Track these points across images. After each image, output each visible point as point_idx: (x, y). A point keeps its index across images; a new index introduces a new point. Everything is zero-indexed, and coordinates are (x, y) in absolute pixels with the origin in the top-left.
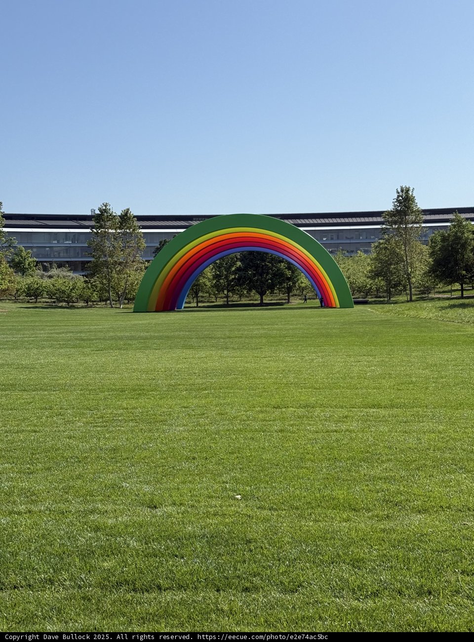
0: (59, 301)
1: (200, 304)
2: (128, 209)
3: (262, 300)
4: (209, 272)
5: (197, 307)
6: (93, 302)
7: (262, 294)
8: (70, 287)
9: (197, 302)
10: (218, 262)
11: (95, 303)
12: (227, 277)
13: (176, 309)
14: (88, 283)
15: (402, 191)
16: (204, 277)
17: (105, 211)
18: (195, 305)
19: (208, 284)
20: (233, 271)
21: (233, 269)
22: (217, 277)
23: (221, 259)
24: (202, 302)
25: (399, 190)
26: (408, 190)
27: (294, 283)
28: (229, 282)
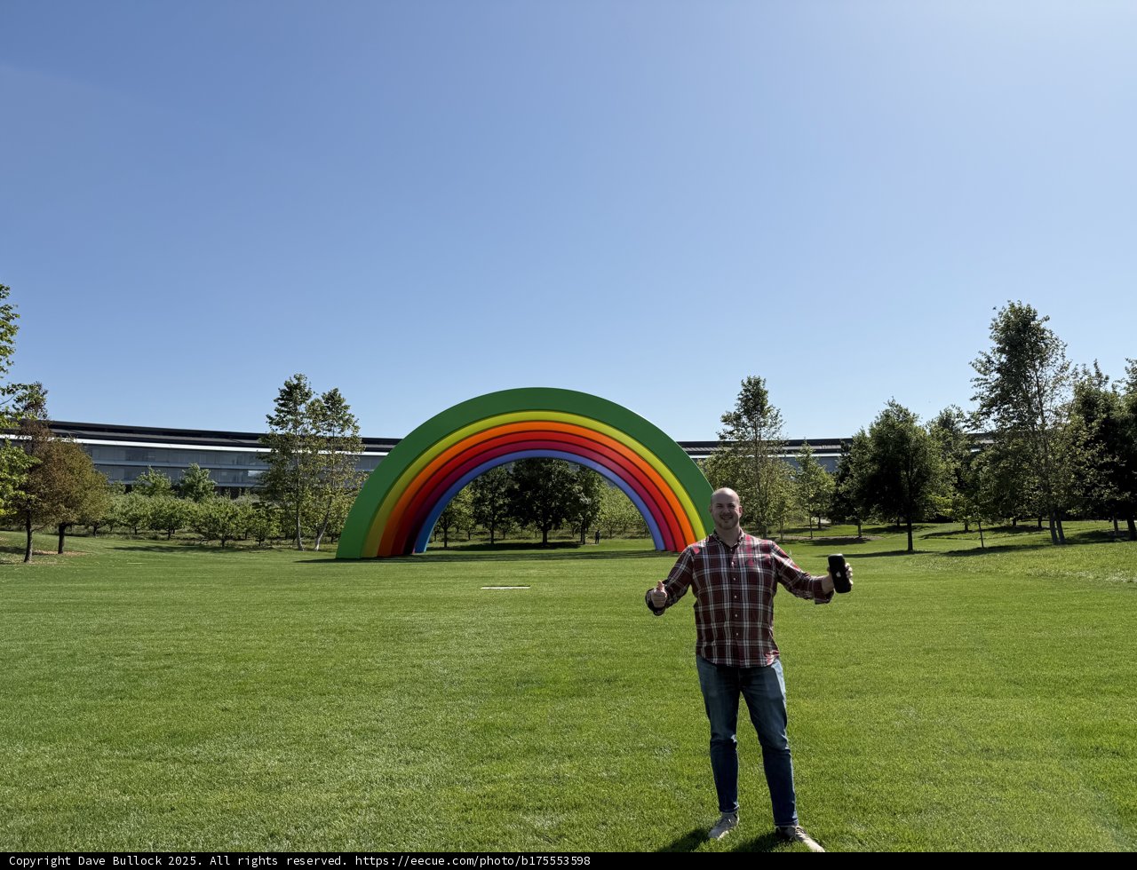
0: (210, 537)
1: (450, 544)
2: (336, 390)
3: (545, 538)
4: (467, 494)
5: (446, 548)
6: (270, 538)
7: (545, 530)
8: (227, 513)
9: (446, 540)
10: (479, 479)
11: (275, 541)
12: (492, 501)
13: (414, 554)
14: (260, 507)
15: (750, 383)
16: (458, 501)
17: (297, 387)
18: (442, 545)
19: (465, 510)
20: (502, 494)
21: (503, 490)
22: (478, 502)
23: (485, 474)
24: (452, 541)
25: (745, 382)
26: (757, 383)
27: (594, 514)
28: (495, 509)
